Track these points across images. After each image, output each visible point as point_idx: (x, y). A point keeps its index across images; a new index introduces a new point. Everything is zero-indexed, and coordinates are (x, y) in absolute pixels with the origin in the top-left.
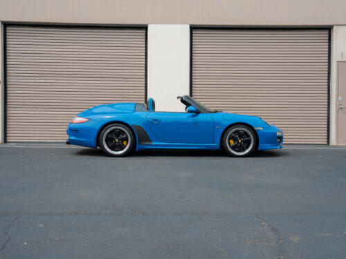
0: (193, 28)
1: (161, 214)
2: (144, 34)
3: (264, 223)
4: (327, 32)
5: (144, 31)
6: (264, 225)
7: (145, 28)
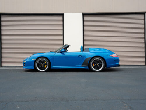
0: (84, 14)
1: (75, 100)
2: (62, 17)
3: (125, 105)
4: (144, 15)
5: (62, 16)
6: (126, 106)
7: (62, 15)
